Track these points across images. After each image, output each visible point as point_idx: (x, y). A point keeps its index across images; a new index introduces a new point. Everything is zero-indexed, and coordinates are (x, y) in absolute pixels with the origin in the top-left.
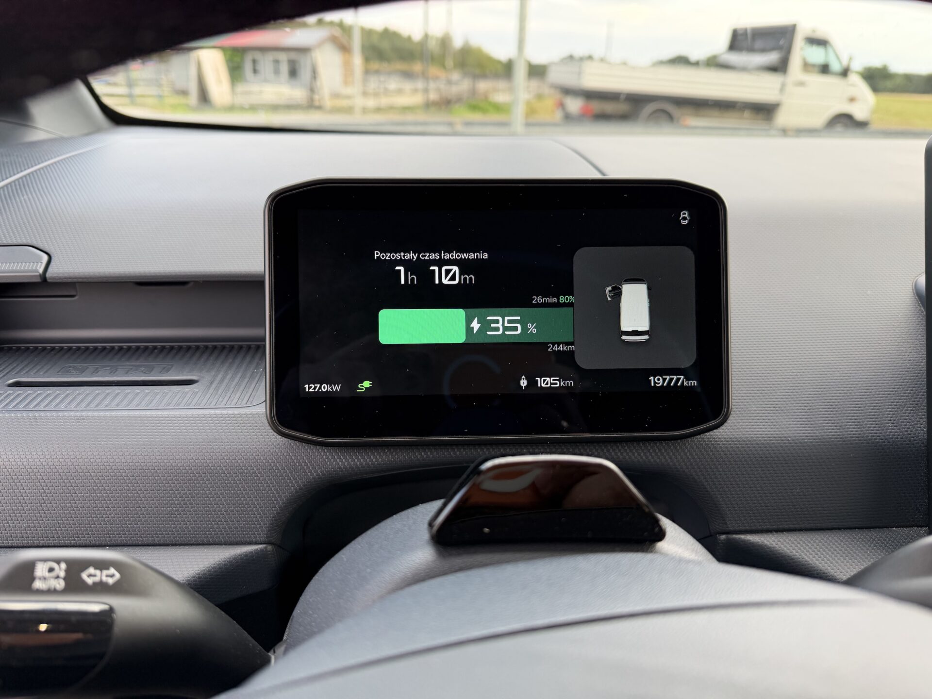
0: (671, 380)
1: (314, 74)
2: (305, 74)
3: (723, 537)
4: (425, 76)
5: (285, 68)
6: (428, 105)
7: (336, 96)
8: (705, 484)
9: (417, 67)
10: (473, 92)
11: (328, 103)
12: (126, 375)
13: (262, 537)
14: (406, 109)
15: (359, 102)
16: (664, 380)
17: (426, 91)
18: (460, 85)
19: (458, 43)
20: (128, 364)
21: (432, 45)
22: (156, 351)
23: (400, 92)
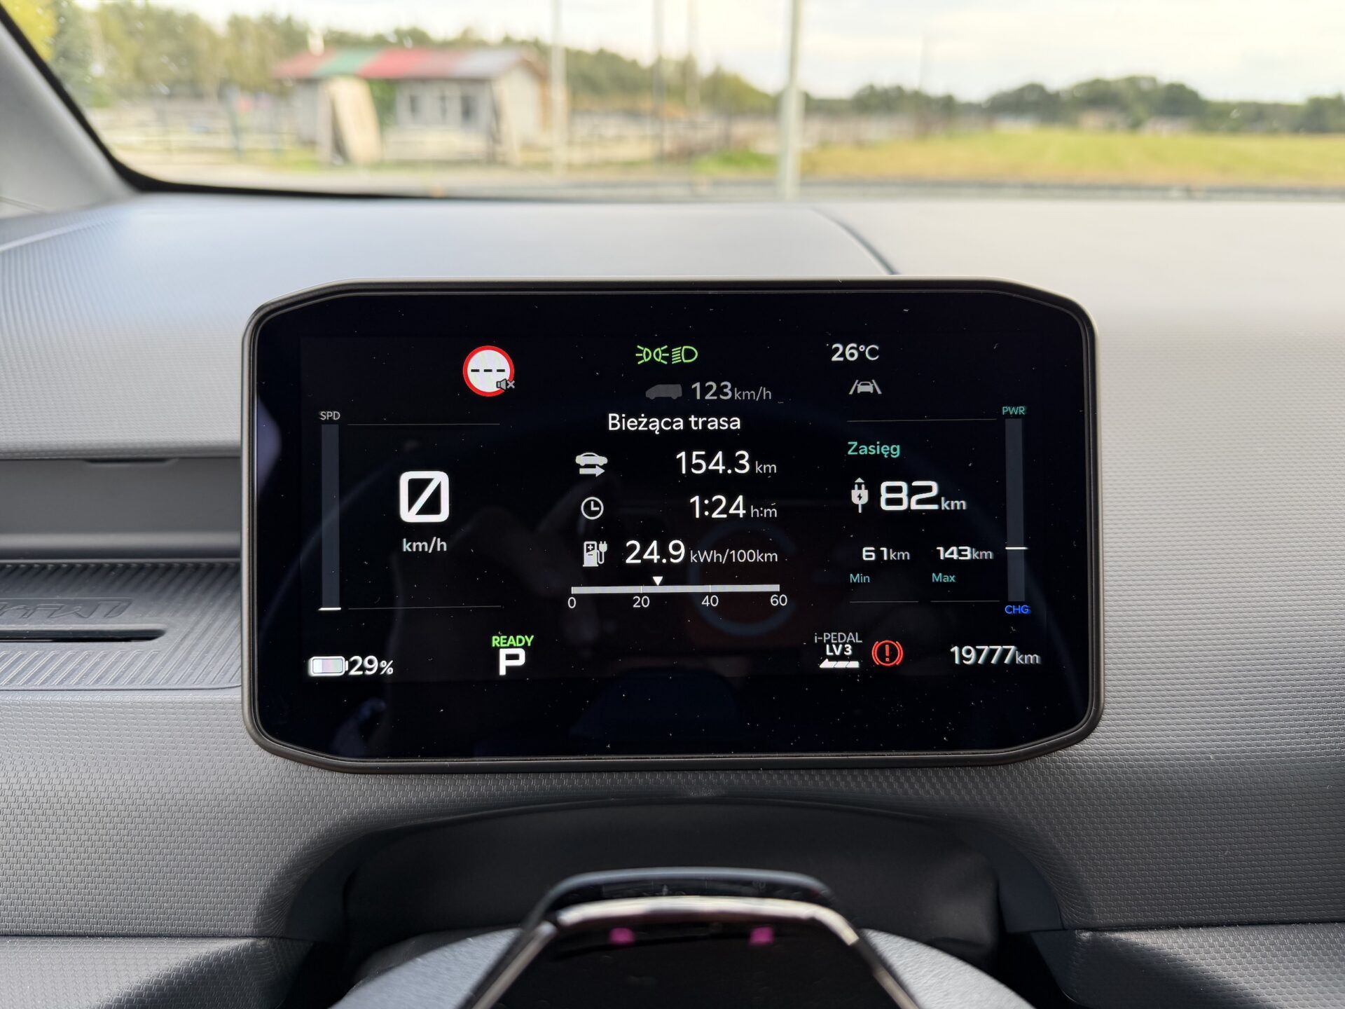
0: (992, 652)
1: (497, 113)
2: (484, 114)
3: (1086, 935)
4: (655, 115)
5: (455, 107)
6: (663, 159)
7: (528, 146)
8: (1054, 840)
9: (646, 103)
10: (727, 138)
11: (517, 156)
12: (48, 620)
13: (247, 925)
14: (629, 165)
15: (562, 154)
16: (979, 653)
17: (658, 138)
18: (709, 128)
19: (705, 67)
20: (58, 598)
21: (669, 72)
22: (113, 573)
23: (619, 139)
